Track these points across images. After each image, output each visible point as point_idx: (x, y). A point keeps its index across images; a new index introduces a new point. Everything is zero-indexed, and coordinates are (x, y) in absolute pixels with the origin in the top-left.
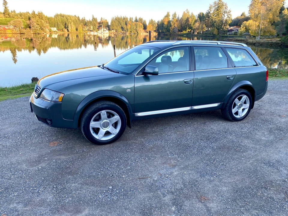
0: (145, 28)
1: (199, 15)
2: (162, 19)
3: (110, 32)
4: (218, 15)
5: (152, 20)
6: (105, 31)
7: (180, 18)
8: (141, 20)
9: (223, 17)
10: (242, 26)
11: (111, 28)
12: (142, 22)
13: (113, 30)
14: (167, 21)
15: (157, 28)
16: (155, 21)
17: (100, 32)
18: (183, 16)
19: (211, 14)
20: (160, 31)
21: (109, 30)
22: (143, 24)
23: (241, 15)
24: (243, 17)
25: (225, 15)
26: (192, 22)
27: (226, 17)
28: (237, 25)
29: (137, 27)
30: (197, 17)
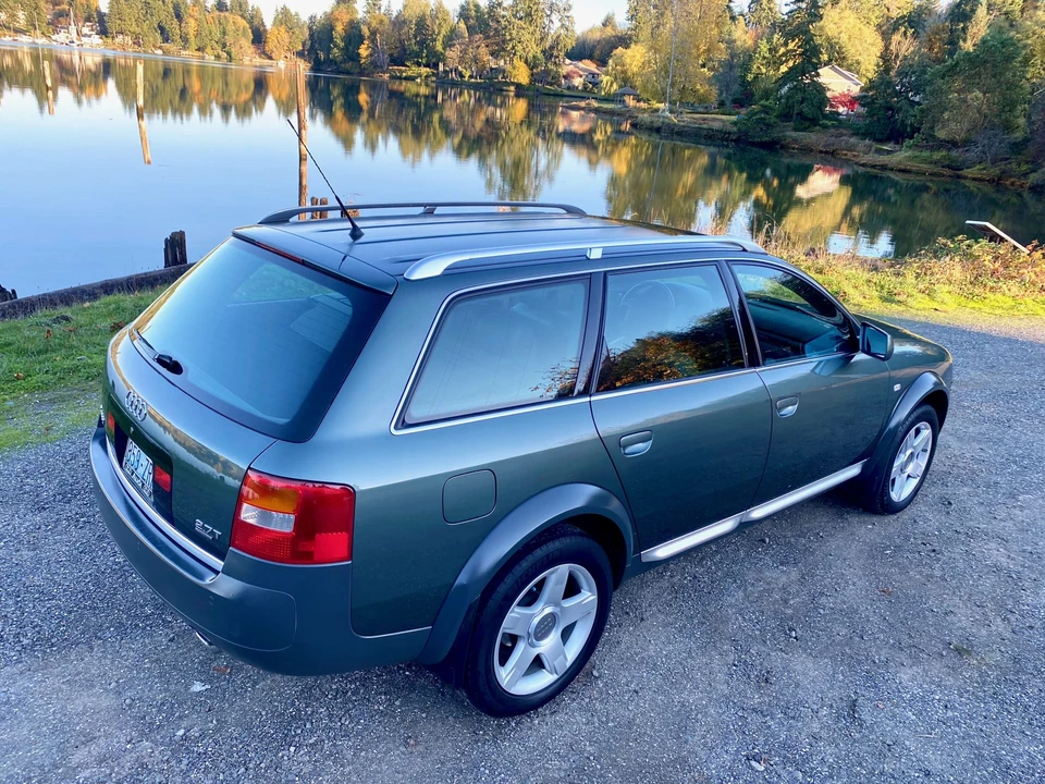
0: (259, 38)
1: (462, 7)
2: (329, 10)
3: (110, 40)
4: (530, 15)
5: (284, 8)
6: (85, 35)
7: (395, 14)
8: (240, 6)
9: (547, 23)
10: (610, 62)
11: (113, 26)
12: (247, 15)
13: (121, 37)
14: (346, 18)
15: (309, 43)
16: (297, 14)
17: (62, 37)
18: (405, 7)
19: (504, 9)
20: (322, 56)
21: (103, 32)
22: (250, 23)
23: (604, 25)
24: (609, 32)
25: (555, 17)
26: (439, 34)
27: (557, 24)
28: (591, 57)
29: (224, 33)
30: (457, 14)
